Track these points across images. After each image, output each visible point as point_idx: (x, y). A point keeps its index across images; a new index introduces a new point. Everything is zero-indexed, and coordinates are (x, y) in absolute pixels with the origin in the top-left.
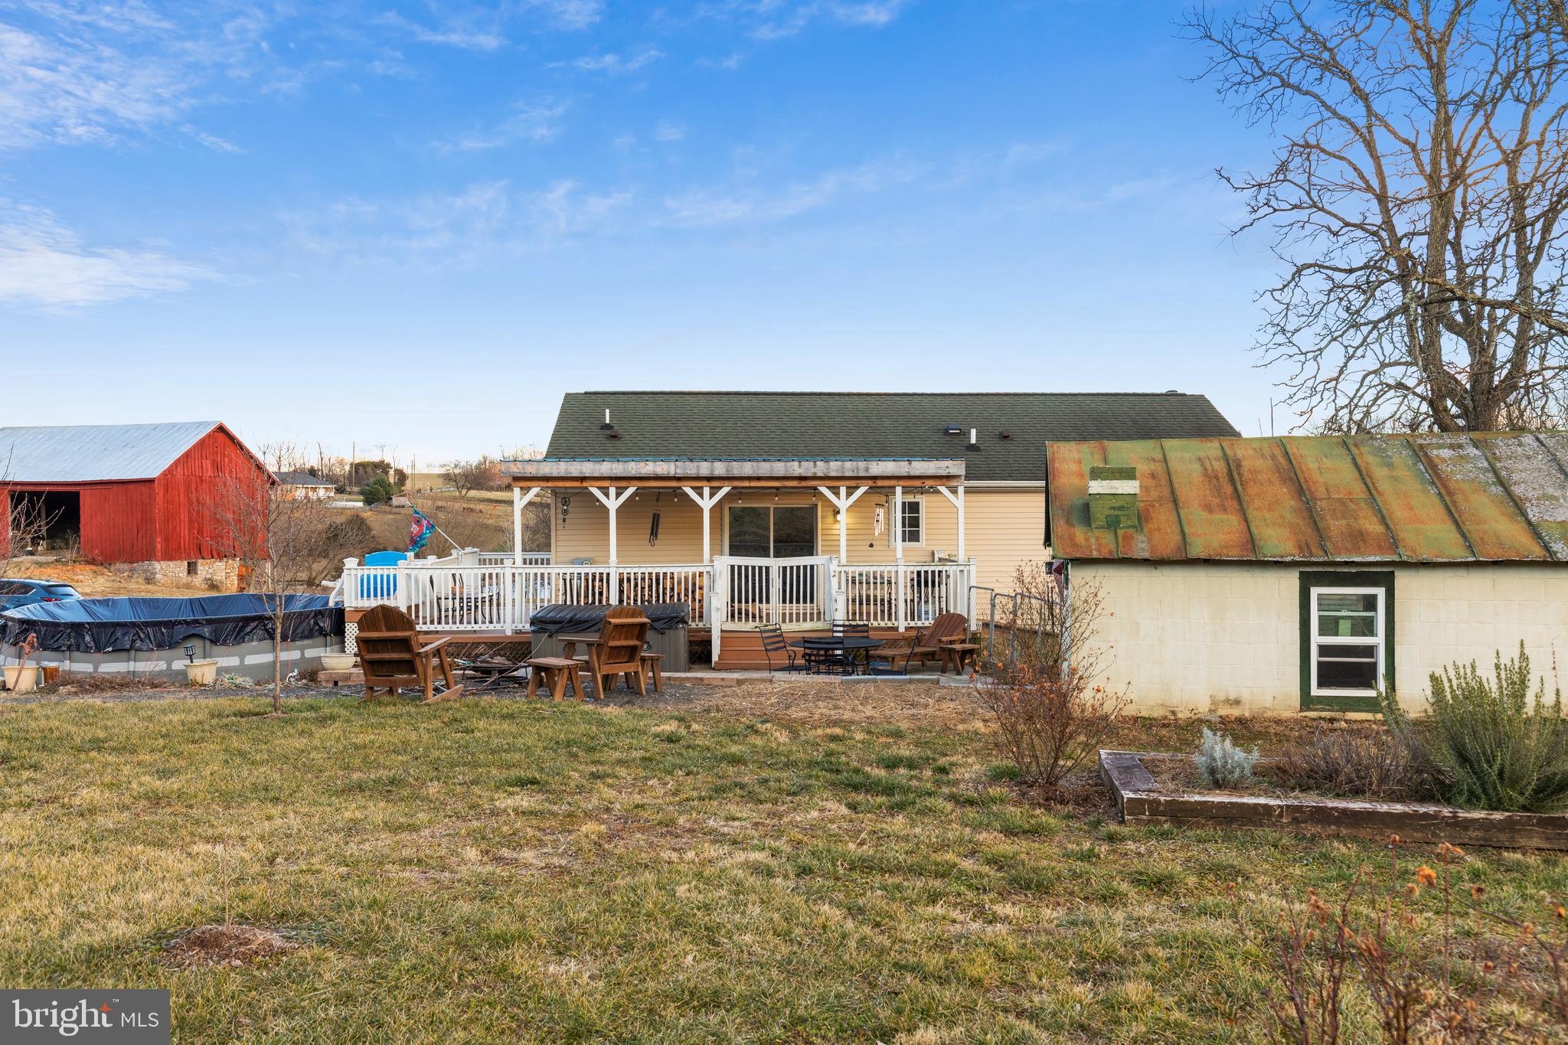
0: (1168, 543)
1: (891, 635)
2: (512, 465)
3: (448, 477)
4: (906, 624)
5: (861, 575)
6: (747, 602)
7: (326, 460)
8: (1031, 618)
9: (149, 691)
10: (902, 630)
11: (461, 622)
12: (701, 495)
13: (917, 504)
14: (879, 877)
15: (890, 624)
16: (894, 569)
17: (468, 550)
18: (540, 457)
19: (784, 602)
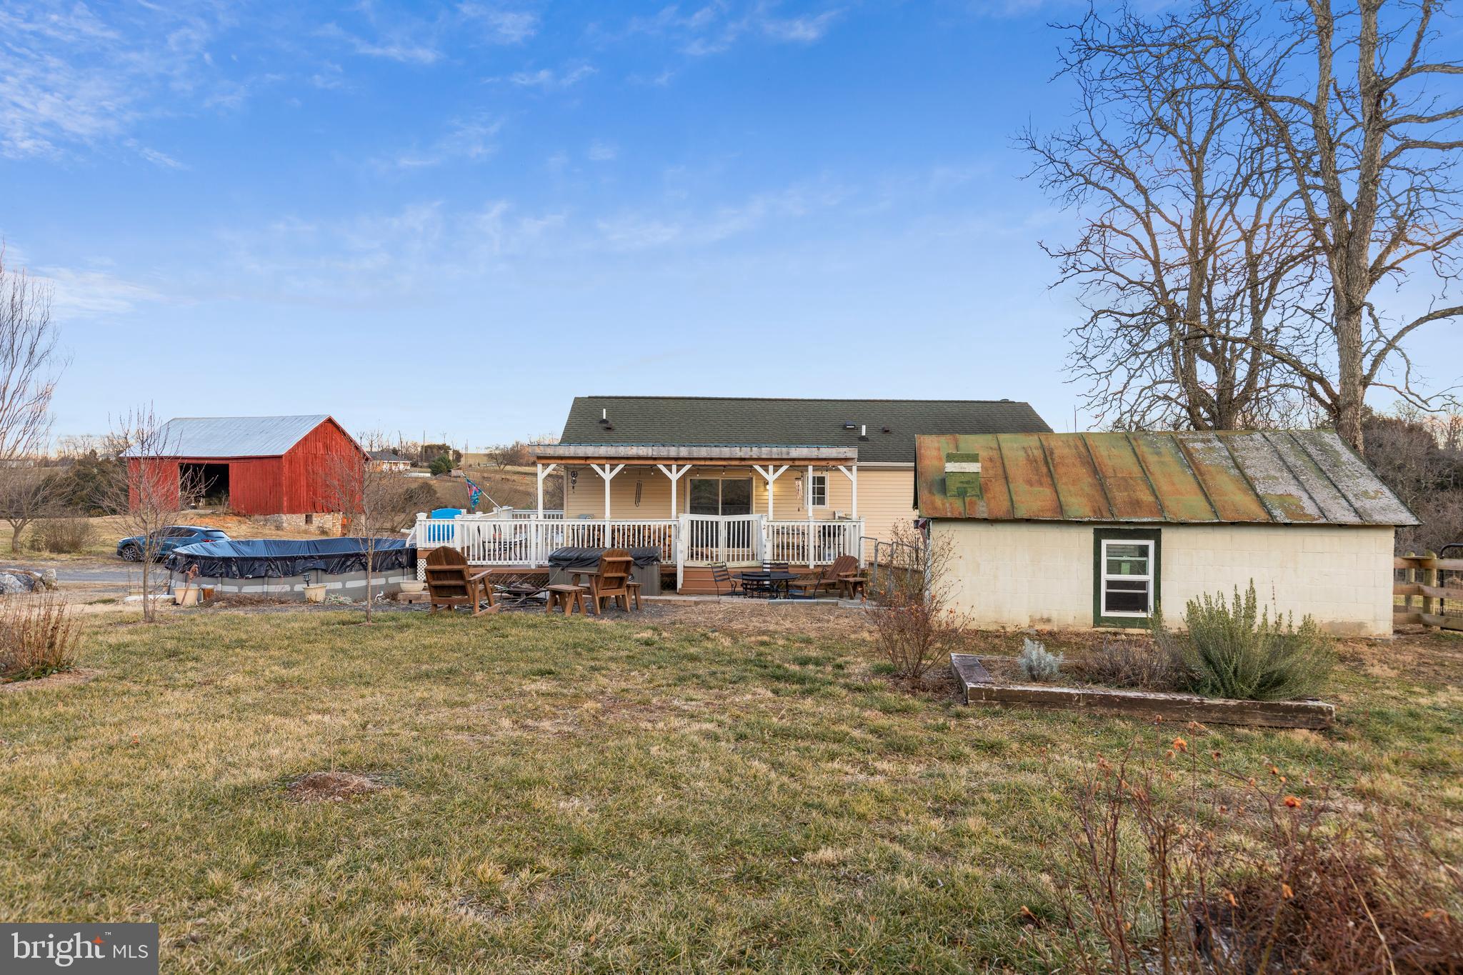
0: (1001, 508)
1: (804, 571)
2: (536, 448)
3: (491, 456)
4: (814, 563)
5: (783, 528)
6: (702, 546)
7: (404, 444)
8: (903, 560)
9: (278, 606)
10: (812, 567)
11: (500, 559)
12: (670, 471)
13: (823, 478)
14: (794, 742)
15: (803, 563)
16: (807, 524)
17: (505, 508)
18: (556, 443)
19: (729, 546)
